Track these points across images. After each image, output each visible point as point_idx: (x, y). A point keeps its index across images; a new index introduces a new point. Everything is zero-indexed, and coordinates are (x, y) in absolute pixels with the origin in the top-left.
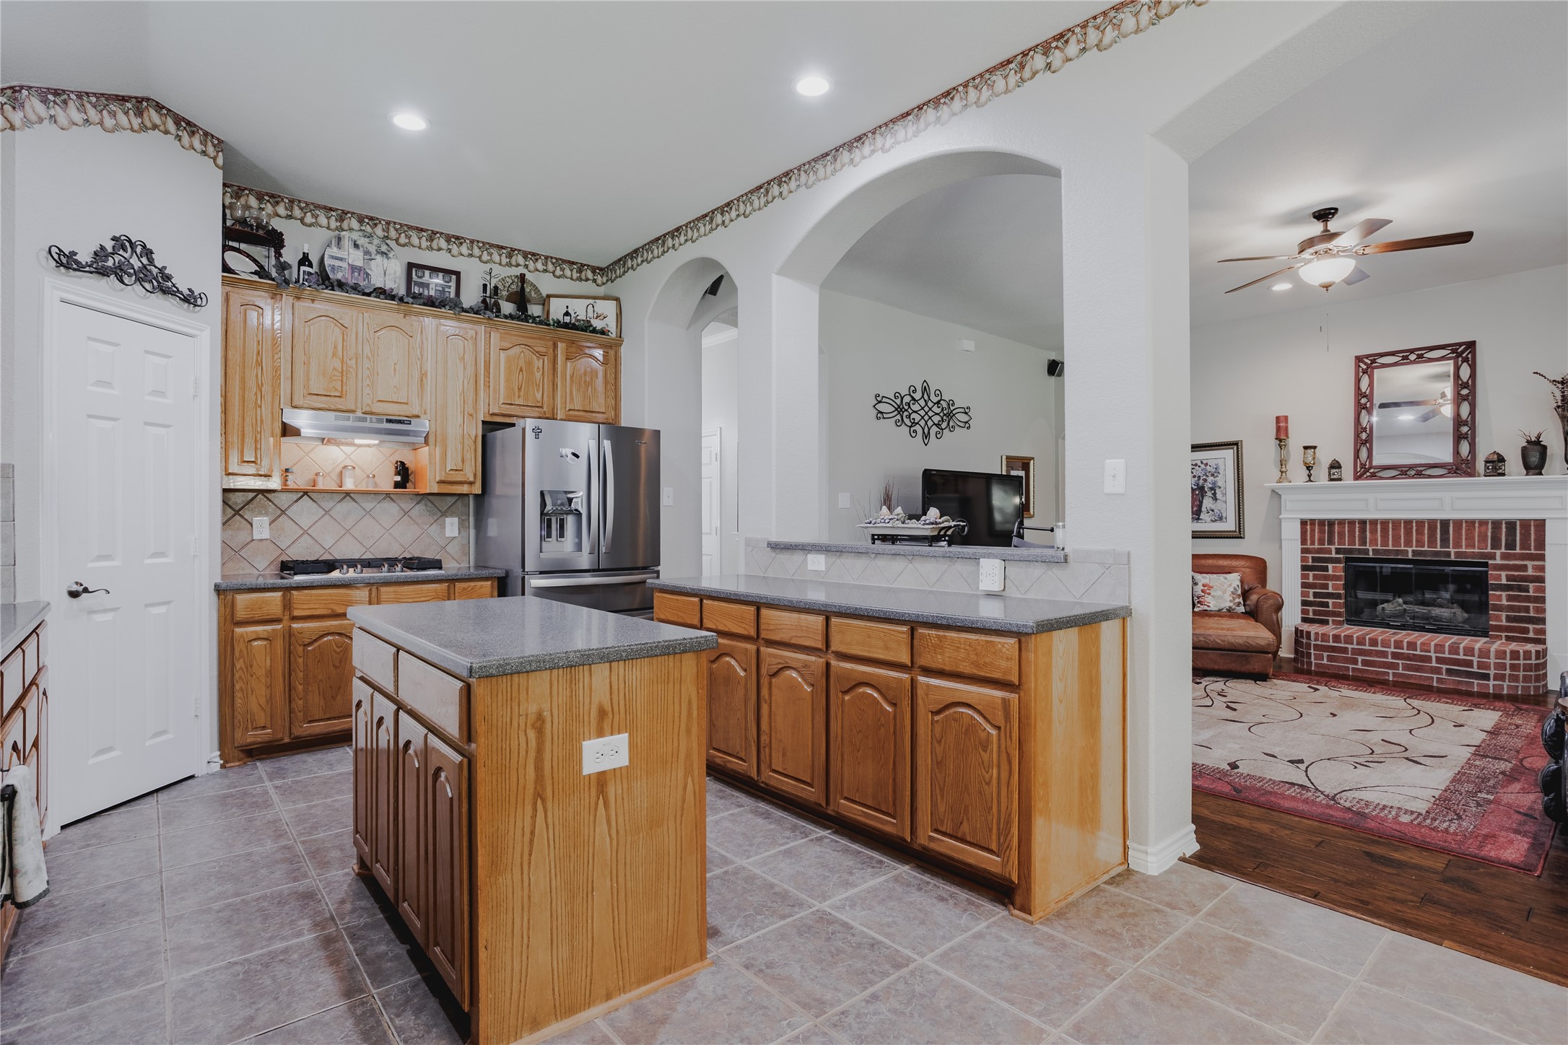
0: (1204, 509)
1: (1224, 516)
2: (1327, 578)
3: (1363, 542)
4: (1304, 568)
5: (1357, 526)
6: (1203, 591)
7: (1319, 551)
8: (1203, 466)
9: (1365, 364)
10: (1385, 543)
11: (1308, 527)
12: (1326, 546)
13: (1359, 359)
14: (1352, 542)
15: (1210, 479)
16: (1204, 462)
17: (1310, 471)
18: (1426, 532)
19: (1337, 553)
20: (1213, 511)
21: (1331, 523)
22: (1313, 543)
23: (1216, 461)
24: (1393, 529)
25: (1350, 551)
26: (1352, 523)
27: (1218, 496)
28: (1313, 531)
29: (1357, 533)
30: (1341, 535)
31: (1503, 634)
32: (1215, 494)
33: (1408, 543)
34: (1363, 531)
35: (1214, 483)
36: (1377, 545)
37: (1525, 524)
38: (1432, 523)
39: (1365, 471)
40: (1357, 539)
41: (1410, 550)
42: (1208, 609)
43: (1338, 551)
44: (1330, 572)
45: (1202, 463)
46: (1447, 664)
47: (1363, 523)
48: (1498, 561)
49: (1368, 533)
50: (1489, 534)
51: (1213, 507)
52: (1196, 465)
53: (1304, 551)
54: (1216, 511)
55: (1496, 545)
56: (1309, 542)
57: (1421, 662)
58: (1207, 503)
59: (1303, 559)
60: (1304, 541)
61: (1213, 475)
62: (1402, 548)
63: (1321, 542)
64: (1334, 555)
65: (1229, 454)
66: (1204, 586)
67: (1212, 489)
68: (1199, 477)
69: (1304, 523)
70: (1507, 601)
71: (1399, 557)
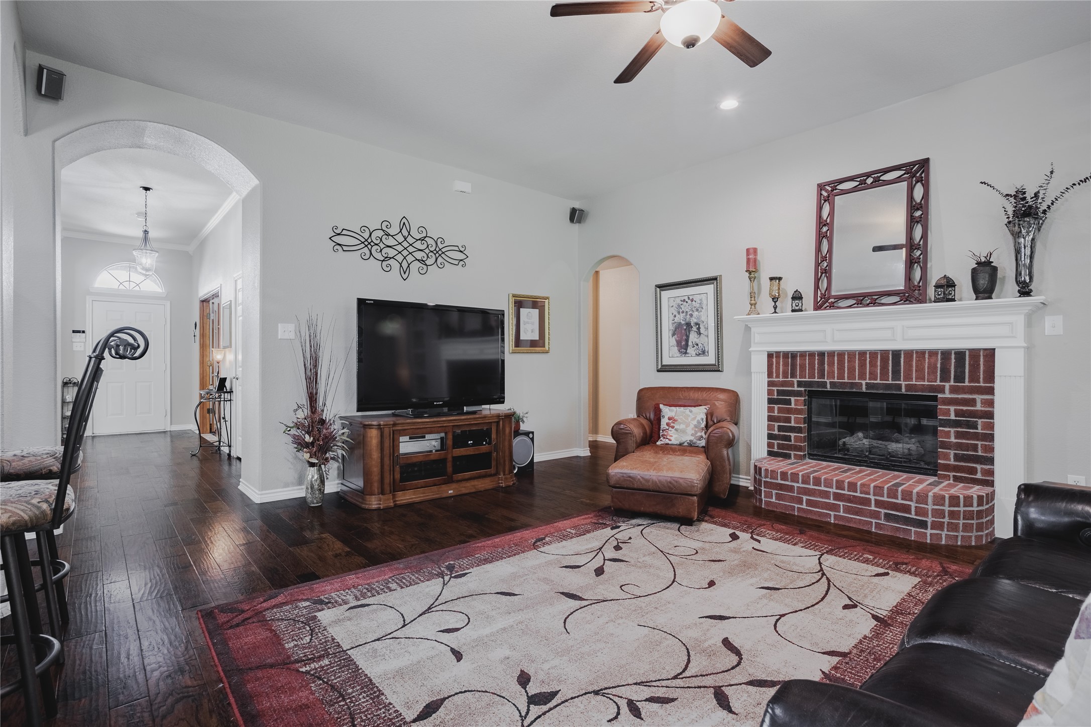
0: (690, 343)
1: (707, 350)
2: (790, 411)
3: (822, 375)
4: (771, 401)
5: (817, 358)
6: (668, 424)
7: (783, 384)
8: (689, 302)
9: (827, 191)
10: (841, 376)
11: (774, 360)
12: (789, 379)
13: (821, 187)
14: (812, 375)
15: (695, 314)
16: (691, 298)
17: (775, 302)
18: (879, 363)
19: (799, 386)
20: (697, 345)
21: (794, 355)
22: (778, 376)
23: (700, 297)
24: (848, 361)
25: (809, 384)
26: (812, 354)
27: (702, 330)
28: (778, 363)
29: (816, 366)
30: (803, 367)
31: (951, 474)
32: (699, 329)
33: (862, 376)
34: (822, 363)
35: (698, 318)
36: (834, 378)
37: (975, 353)
38: (885, 353)
39: (825, 301)
40: (816, 371)
41: (864, 382)
42: (670, 442)
43: (800, 384)
44: (793, 406)
45: (689, 298)
46: (885, 508)
47: (822, 354)
48: (947, 395)
49: (826, 365)
50: (939, 366)
51: (697, 341)
52: (684, 301)
53: (770, 384)
54: (700, 345)
55: (945, 378)
56: (774, 375)
57: (861, 504)
58: (693, 337)
59: (770, 392)
60: (770, 375)
61: (697, 310)
62: (857, 381)
63: (785, 376)
64: (796, 388)
65: (710, 289)
66: (669, 419)
68: (687, 312)
69: (770, 356)
70: (956, 438)
71: (854, 390)
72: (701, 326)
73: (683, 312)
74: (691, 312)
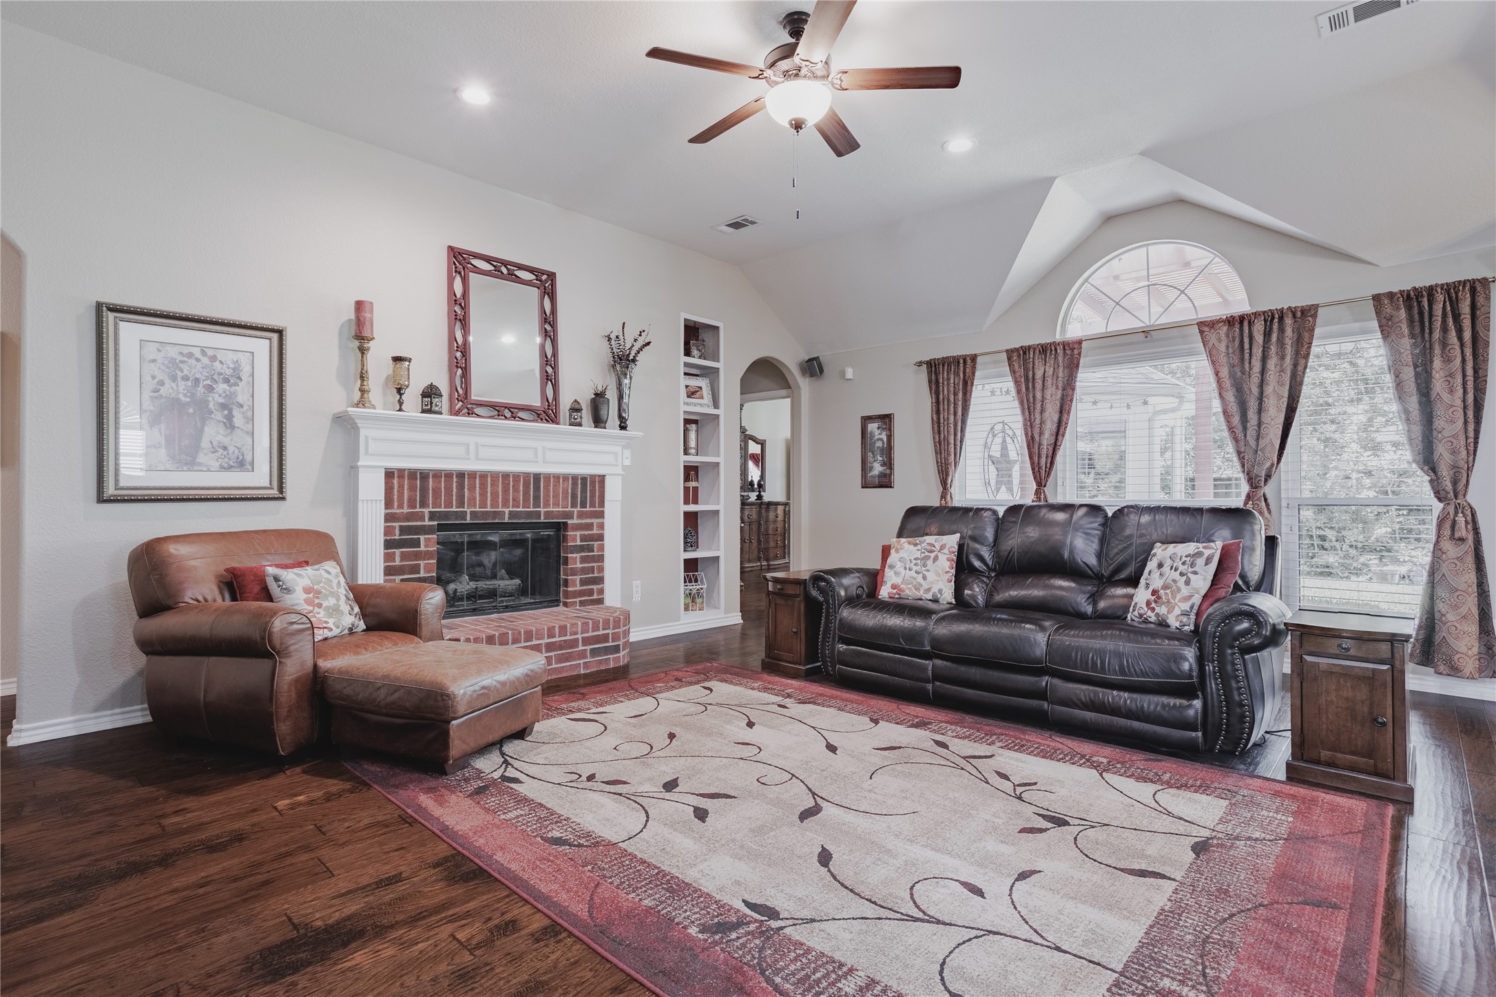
0: (205, 444)
1: (248, 458)
2: (418, 556)
3: (461, 504)
4: (389, 544)
5: (455, 480)
7: (409, 517)
8: (205, 360)
10: (483, 505)
11: (395, 481)
12: (418, 510)
13: (452, 252)
14: (448, 504)
15: (221, 387)
16: (210, 352)
17: (401, 395)
18: (521, 488)
19: (431, 519)
20: (225, 448)
21: (424, 475)
22: (401, 506)
23: (235, 357)
24: (492, 485)
25: (446, 515)
26: (449, 475)
27: (238, 420)
28: (401, 486)
29: (455, 490)
30: (437, 492)
31: (578, 600)
32: (230, 418)
33: (505, 504)
34: (461, 487)
35: (230, 396)
36: (475, 507)
37: (593, 477)
38: (527, 475)
39: (465, 404)
40: (454, 498)
41: (507, 511)
43: (433, 516)
44: (422, 548)
45: (204, 353)
47: (461, 475)
48: (575, 521)
49: (466, 490)
50: (570, 491)
51: (225, 441)
52: (190, 355)
53: (389, 518)
54: (231, 449)
55: (574, 505)
56: (396, 504)
58: (213, 432)
59: (388, 531)
60: (388, 503)
61: (227, 381)
62: (500, 510)
63: (412, 504)
64: (427, 523)
65: (261, 347)
67: (224, 406)
68: (197, 381)
69: (389, 474)
70: (581, 563)
71: (497, 521)
72: (235, 413)
73: (186, 378)
74: (208, 382)
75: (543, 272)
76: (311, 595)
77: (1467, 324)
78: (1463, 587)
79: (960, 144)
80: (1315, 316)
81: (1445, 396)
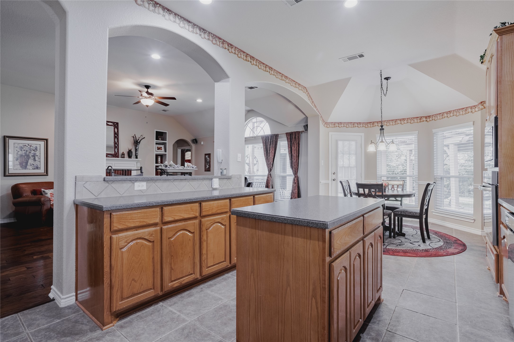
0: (29, 164)
1: (39, 167)
6: (51, 196)
8: (29, 146)
15: (33, 152)
20: (33, 165)
23: (36, 145)
27: (37, 159)
32: (35, 158)
35: (35, 154)
37: (128, 170)
45: (28, 145)
51: (34, 163)
52: (25, 146)
54: (35, 165)
58: (31, 161)
61: (34, 151)
65: (42, 143)
66: (51, 194)
67: (33, 156)
68: (27, 151)
72: (36, 157)
73: (24, 150)
74: (30, 151)
75: (115, 123)
76: (52, 195)
77: (297, 140)
78: (295, 192)
79: (199, 101)
80: (278, 136)
81: (294, 154)
